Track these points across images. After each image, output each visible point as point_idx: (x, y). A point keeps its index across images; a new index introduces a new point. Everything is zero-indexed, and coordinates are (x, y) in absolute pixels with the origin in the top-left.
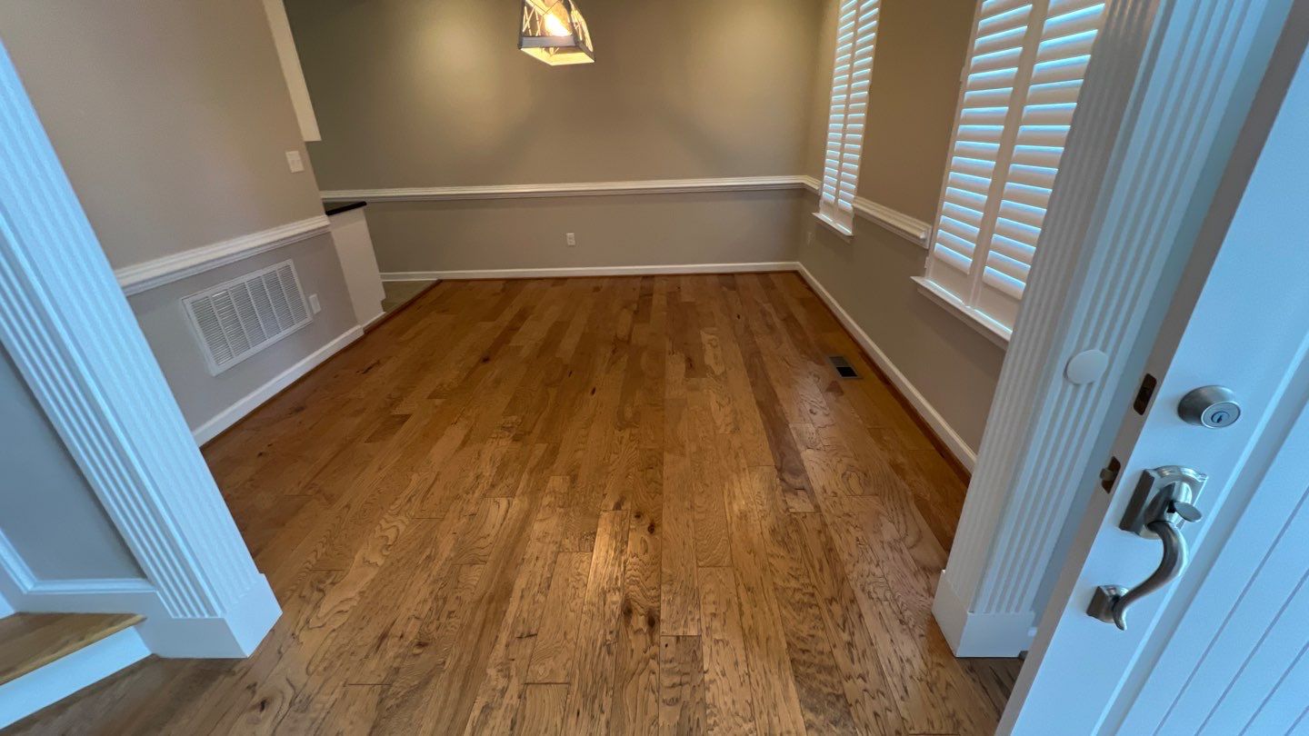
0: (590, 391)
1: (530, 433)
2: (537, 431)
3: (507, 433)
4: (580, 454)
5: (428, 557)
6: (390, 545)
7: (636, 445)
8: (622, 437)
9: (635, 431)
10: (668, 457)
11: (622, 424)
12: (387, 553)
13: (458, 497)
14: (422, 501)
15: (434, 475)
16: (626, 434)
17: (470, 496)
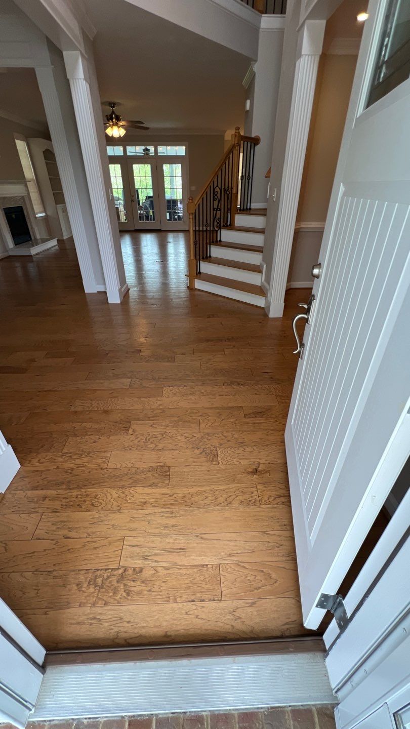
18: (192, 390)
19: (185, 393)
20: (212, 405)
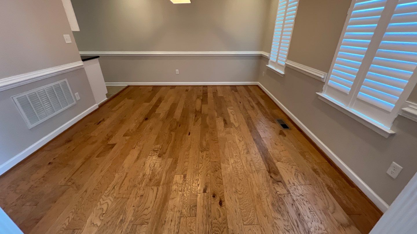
0: (188, 133)
1: (165, 153)
2: (168, 152)
3: (156, 153)
4: (186, 164)
5: (122, 220)
6: (104, 214)
7: (209, 160)
8: (203, 155)
9: (208, 153)
10: (223, 165)
11: (203, 149)
12: (102, 218)
13: (135, 186)
14: (120, 189)
15: (125, 174)
16: (204, 154)
17: (140, 185)
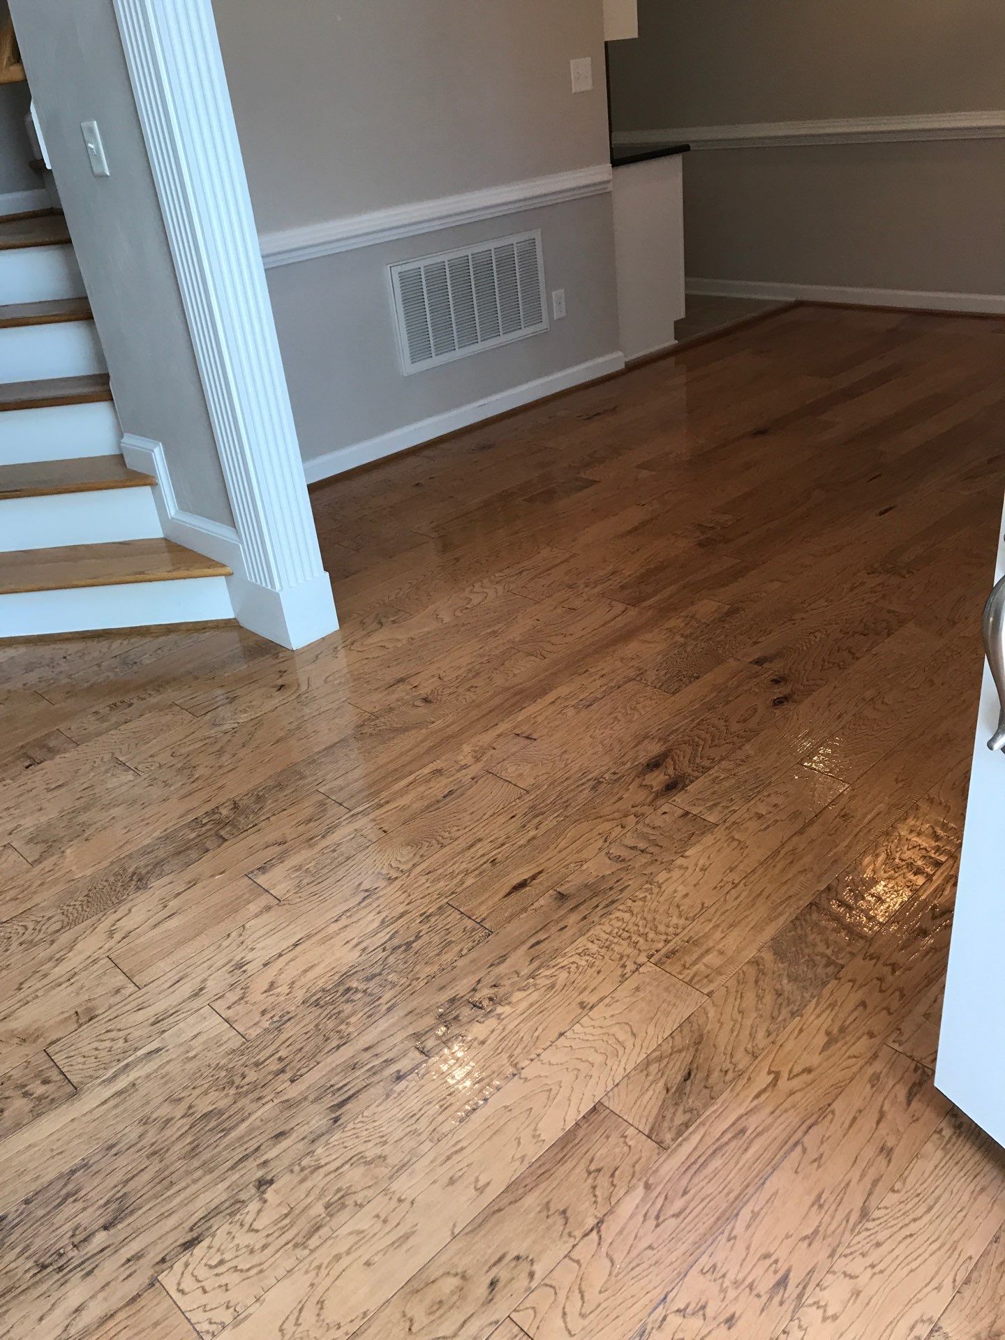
0: (880, 510)
1: (728, 541)
2: (742, 541)
3: (698, 534)
4: (774, 585)
6: (467, 608)
7: (874, 600)
8: (864, 583)
9: (893, 581)
11: (884, 566)
13: (572, 586)
14: (533, 578)
15: (567, 556)
16: (875, 580)
17: (586, 590)
18: (318, 1179)
19: (303, 1224)
20: (481, 1190)
